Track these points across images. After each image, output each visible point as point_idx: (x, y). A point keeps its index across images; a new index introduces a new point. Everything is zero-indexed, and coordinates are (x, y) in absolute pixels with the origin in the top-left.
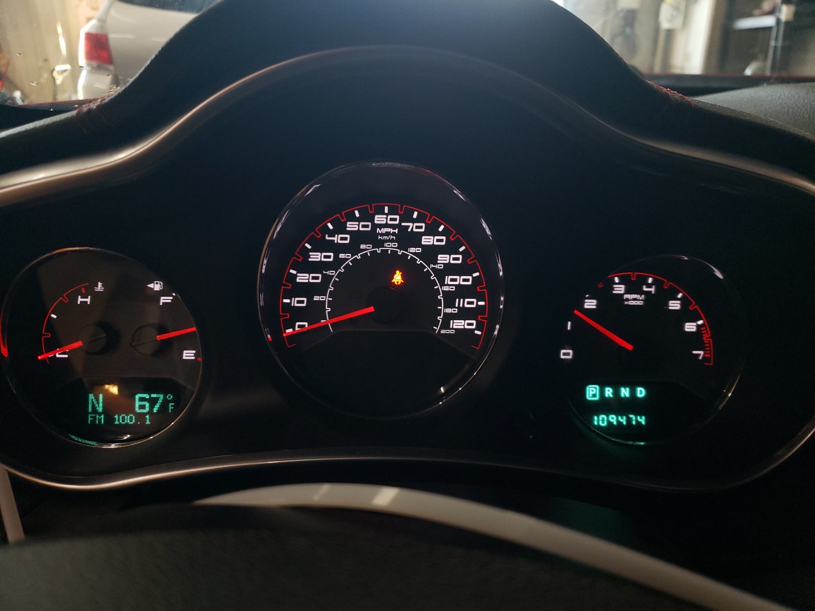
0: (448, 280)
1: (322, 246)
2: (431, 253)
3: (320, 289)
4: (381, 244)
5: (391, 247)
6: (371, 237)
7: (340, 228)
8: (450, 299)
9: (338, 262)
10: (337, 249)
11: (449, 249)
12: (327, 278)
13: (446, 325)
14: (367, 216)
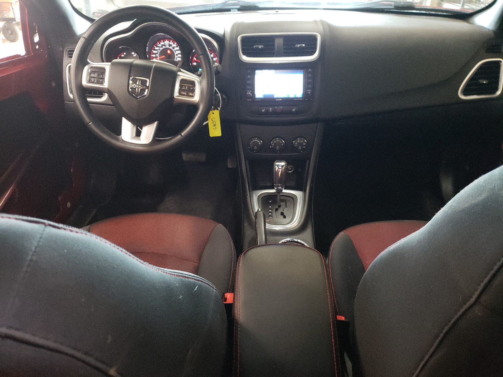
0: (176, 52)
1: (157, 47)
2: (174, 48)
3: (157, 54)
4: (165, 46)
5: (168, 47)
6: (164, 45)
7: (160, 44)
8: (177, 55)
9: (160, 49)
10: (159, 47)
11: (177, 47)
12: (158, 52)
13: (176, 59)
14: (164, 42)
